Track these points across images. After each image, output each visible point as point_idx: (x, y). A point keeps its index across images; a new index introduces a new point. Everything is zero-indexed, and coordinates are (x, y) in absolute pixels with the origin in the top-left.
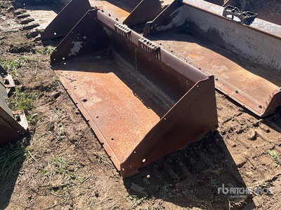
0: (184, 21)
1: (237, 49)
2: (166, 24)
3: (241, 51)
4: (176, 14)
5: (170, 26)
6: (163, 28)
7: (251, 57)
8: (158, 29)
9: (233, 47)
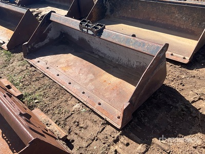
0: (59, 34)
1: (102, 53)
2: (42, 40)
3: (105, 55)
4: (49, 29)
5: (47, 41)
6: (41, 44)
7: (113, 59)
8: (36, 46)
9: (99, 51)
